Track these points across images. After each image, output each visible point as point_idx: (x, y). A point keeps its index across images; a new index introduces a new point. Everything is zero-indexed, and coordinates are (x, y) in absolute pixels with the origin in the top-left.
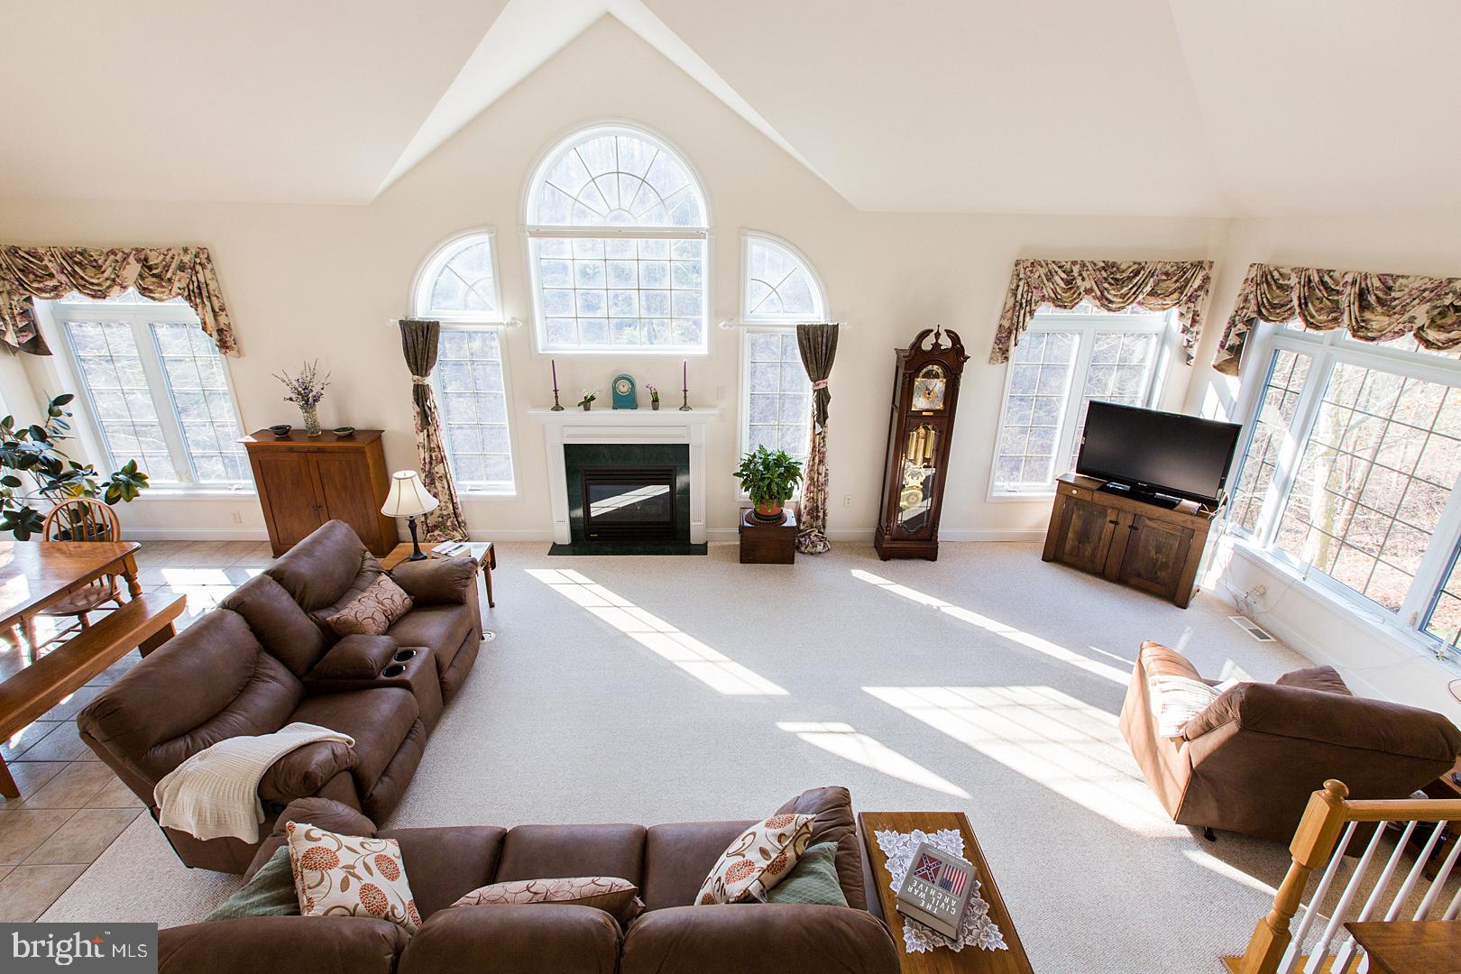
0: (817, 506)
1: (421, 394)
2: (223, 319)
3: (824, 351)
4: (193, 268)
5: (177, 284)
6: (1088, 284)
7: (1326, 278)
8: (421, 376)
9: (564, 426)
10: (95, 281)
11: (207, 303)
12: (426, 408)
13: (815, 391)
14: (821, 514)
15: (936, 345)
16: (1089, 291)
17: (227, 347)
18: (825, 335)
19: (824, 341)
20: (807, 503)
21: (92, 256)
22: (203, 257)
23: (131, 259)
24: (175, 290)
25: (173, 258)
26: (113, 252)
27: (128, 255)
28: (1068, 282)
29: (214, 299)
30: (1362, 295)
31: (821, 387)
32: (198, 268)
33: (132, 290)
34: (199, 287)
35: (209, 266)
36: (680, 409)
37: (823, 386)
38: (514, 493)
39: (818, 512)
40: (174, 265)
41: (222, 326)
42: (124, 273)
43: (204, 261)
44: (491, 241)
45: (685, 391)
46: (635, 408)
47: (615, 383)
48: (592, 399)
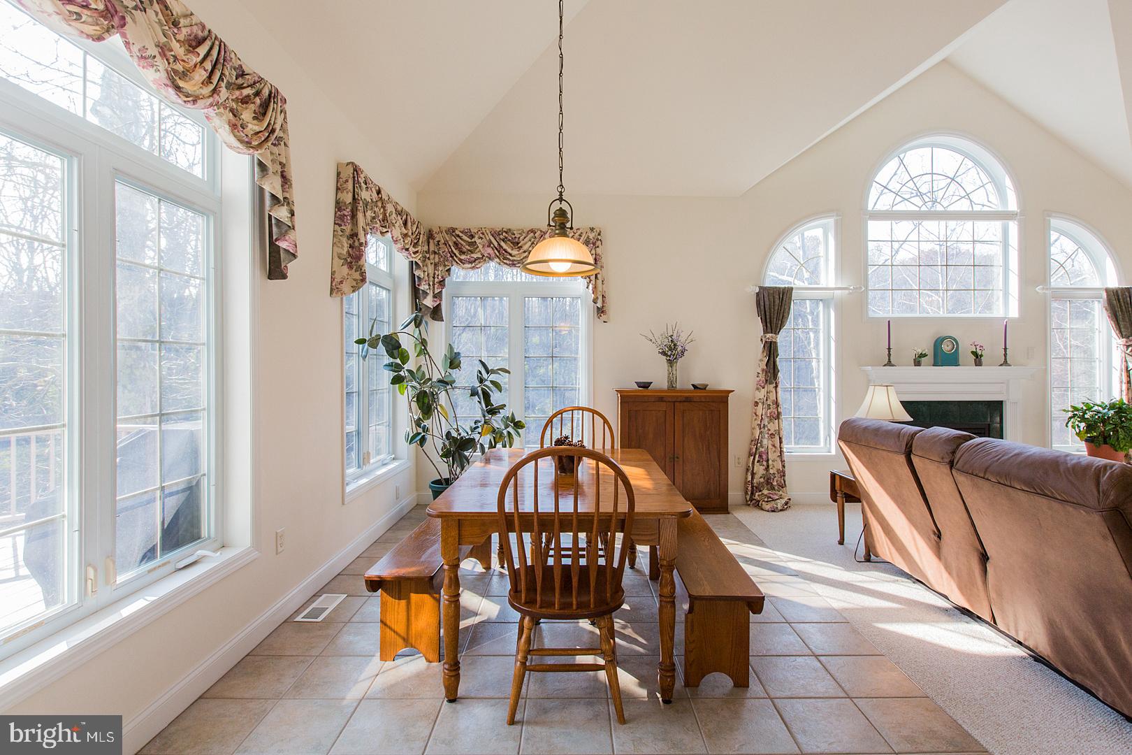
1: (771, 350)
4: (595, 244)
10: (513, 252)
17: (603, 311)
21: (514, 235)
25: (580, 236)
26: (533, 231)
27: (545, 233)
34: (596, 259)
36: (1001, 365)
43: (600, 238)
44: (836, 222)
45: (1005, 349)
46: (959, 365)
47: (938, 343)
48: (925, 355)
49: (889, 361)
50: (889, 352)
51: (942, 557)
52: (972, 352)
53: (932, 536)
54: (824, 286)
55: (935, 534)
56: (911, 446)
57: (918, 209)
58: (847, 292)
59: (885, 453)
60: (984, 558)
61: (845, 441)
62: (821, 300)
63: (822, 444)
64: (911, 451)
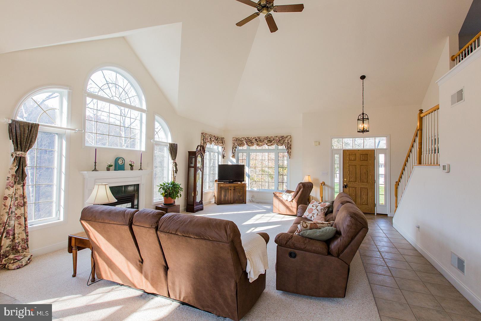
3: (175, 151)
6: (213, 139)
7: (249, 138)
15: (200, 149)
16: (213, 141)
18: (175, 147)
28: (210, 139)
30: (256, 140)
31: (175, 161)
36: (139, 170)
38: (63, 220)
44: (69, 93)
45: (141, 163)
46: (125, 170)
47: (117, 160)
48: (112, 166)
49: (95, 168)
50: (95, 164)
51: (143, 272)
52: (130, 164)
53: (138, 263)
54: (59, 126)
55: (140, 261)
56: (132, 220)
57: (110, 98)
58: (74, 131)
59: (116, 225)
60: (166, 268)
61: (86, 220)
62: (57, 134)
63: (54, 215)
64: (132, 223)
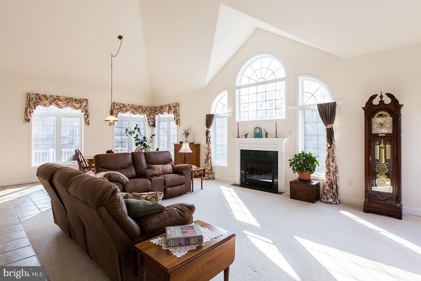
0: (332, 182)
2: (178, 117)
3: (329, 113)
4: (175, 107)
5: (172, 110)
8: (208, 128)
9: (240, 144)
10: (162, 111)
11: (176, 114)
12: (208, 137)
13: (326, 129)
14: (334, 186)
15: (382, 102)
17: (177, 124)
18: (329, 106)
19: (330, 108)
20: (328, 181)
21: (163, 107)
22: (178, 104)
23: (168, 106)
24: (172, 111)
26: (166, 105)
29: (177, 113)
31: (329, 127)
32: (176, 106)
33: (167, 112)
34: (175, 111)
35: (178, 106)
36: (275, 138)
37: (330, 127)
38: (227, 166)
39: (332, 185)
40: (173, 106)
41: (178, 119)
42: (166, 109)
43: (178, 105)
44: (228, 92)
45: (276, 131)
49: (238, 136)
50: (238, 133)
57: (256, 82)
58: (230, 114)
